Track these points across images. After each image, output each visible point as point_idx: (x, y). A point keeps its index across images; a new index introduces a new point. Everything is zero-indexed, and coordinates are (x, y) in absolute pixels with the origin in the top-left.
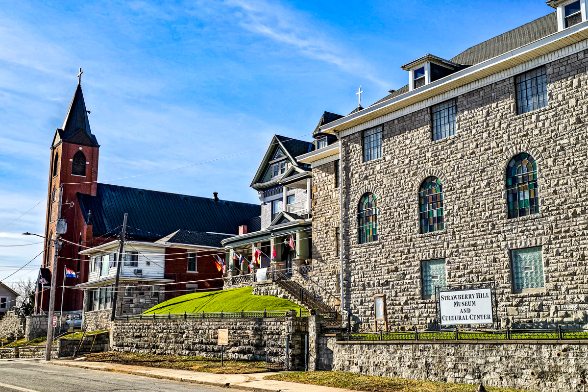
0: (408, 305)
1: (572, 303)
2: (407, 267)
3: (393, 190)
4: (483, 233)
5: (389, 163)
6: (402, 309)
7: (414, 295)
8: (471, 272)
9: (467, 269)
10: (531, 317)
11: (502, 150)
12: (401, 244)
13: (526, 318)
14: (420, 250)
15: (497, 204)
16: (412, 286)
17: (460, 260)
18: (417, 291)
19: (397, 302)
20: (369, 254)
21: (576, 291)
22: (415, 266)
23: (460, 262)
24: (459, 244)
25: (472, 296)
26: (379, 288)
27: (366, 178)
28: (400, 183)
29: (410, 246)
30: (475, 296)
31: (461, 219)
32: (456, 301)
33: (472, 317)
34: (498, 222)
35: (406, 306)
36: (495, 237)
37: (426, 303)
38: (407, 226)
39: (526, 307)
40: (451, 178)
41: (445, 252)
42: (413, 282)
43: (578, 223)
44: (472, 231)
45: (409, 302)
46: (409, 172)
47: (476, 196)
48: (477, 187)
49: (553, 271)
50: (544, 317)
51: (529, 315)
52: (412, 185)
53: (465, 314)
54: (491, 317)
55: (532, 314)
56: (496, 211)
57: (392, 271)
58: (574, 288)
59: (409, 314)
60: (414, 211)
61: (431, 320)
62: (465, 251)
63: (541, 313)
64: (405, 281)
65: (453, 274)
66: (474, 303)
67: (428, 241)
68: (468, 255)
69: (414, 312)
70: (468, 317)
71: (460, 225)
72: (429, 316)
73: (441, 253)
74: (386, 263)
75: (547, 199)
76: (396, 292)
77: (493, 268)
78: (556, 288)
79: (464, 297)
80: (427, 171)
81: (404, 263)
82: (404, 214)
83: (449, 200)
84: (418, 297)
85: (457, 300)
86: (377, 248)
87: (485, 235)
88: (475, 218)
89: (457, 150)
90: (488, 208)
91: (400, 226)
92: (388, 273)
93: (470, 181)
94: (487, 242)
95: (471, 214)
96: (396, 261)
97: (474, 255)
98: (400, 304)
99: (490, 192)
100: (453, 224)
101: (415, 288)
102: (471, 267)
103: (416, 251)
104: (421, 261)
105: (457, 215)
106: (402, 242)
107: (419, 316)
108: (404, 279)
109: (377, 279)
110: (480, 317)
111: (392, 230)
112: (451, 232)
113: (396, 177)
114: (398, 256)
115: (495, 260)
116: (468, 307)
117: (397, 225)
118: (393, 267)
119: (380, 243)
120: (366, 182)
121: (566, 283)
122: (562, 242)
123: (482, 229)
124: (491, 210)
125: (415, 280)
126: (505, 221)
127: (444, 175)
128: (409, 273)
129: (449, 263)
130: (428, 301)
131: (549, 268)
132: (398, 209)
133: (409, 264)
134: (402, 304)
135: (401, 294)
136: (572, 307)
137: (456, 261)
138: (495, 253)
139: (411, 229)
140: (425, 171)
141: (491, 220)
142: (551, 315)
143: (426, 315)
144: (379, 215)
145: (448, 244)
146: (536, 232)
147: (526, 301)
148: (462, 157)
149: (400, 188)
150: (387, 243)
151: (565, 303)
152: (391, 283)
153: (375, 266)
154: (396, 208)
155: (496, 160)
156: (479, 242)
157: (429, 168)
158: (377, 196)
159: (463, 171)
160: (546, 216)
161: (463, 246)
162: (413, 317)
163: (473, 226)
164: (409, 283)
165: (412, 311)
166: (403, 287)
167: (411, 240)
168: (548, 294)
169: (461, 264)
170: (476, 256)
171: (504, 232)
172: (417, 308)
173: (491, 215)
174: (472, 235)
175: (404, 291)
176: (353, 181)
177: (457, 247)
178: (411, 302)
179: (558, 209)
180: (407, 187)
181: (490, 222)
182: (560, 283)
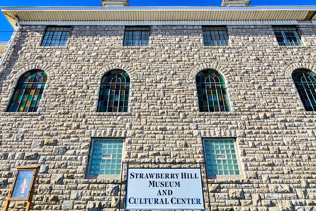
0: (62, 184)
1: (276, 192)
2: (72, 141)
3: (70, 72)
4: (173, 120)
5: (73, 52)
6: (51, 188)
7: (75, 172)
8: (158, 154)
9: (153, 150)
10: (231, 205)
11: (193, 64)
12: (69, 119)
13: (226, 206)
14: (94, 127)
15: (190, 99)
16: (74, 162)
17: (144, 141)
18: (81, 169)
19: (46, 180)
20: (19, 124)
21: (277, 180)
22: (84, 141)
23: (143, 143)
24: (145, 127)
25: (175, 176)
26: (21, 161)
27: (40, 58)
28: (82, 68)
29: (81, 121)
30: (180, 176)
31: (149, 106)
32: (152, 180)
33: (175, 201)
34: (190, 113)
35: (58, 186)
36: (187, 125)
37: (90, 183)
38: (81, 103)
39: (225, 194)
40: (141, 73)
41: (126, 132)
42: (76, 159)
43: (269, 124)
44: (161, 117)
45: (65, 180)
46: (94, 62)
47: (167, 91)
48: (169, 84)
49: (251, 161)
50: (246, 205)
51: (228, 202)
52: (96, 72)
53: (164, 197)
54: (202, 201)
55: (233, 202)
56: (187, 104)
57: (48, 144)
58: (276, 178)
59: (59, 196)
60: (94, 92)
61: (95, 205)
62: (151, 133)
63: (242, 201)
64: (63, 157)
65: (135, 154)
66: (178, 184)
67: (106, 119)
68: (155, 137)
69: (70, 193)
70: (169, 201)
71: (146, 110)
72: (92, 199)
73: (120, 132)
74: (42, 135)
75: (238, 103)
76: (47, 168)
77: (184, 152)
78: (257, 177)
79: (164, 176)
80: (115, 65)
81: (68, 137)
82: (80, 92)
83: (137, 89)
84: (79, 175)
85: (154, 179)
86: (33, 119)
87: (175, 122)
88: (166, 107)
89: (149, 56)
90: (180, 101)
91: (72, 102)
92: (42, 145)
93: (162, 79)
94: (177, 128)
95: (161, 103)
96: (57, 134)
97: (162, 138)
98: (49, 182)
99: (182, 90)
100: (139, 108)
101: (78, 165)
102: (157, 149)
103: (88, 127)
104: (92, 138)
105: (145, 102)
106: (71, 117)
107: (77, 199)
108: (63, 154)
109: (20, 151)
110: (187, 202)
111: (60, 104)
112: (137, 114)
113: (78, 63)
114: (61, 130)
115: (186, 145)
116: (169, 188)
117: (68, 101)
118: (52, 140)
119: (39, 114)
120: (39, 61)
121: (266, 172)
122: (256, 137)
123: (172, 117)
124: (183, 103)
125: (79, 157)
126: (198, 113)
127: (134, 70)
128: (73, 148)
129: (130, 142)
130: (94, 180)
131: (246, 157)
132: (74, 88)
133: (76, 139)
134: (53, 181)
135: (55, 171)
136: (276, 196)
137: (139, 141)
138: (187, 139)
139: (86, 106)
140: (113, 65)
141: (183, 110)
142: (255, 203)
143: (88, 197)
144: (47, 89)
145: (131, 125)
146: (230, 126)
147: (223, 187)
148: (154, 61)
149: (81, 72)
150: (50, 115)
151: (269, 192)
152: (42, 157)
153: (23, 136)
154: (71, 86)
155: (187, 69)
156: (168, 127)
157: (118, 64)
158: (48, 74)
159: (154, 71)
160: (239, 114)
161: (149, 128)
162: (66, 199)
163: (163, 113)
164: (70, 159)
165: (67, 191)
166: (60, 163)
167: (84, 116)
168: (249, 182)
169: (145, 145)
170: (164, 139)
171: (196, 122)
172: (76, 189)
173: (183, 107)
174: (161, 120)
175: (59, 167)
176: (21, 58)
177: (142, 128)
178: (68, 180)
179: (249, 111)
180: (90, 72)
181: (182, 112)
182: (260, 172)
